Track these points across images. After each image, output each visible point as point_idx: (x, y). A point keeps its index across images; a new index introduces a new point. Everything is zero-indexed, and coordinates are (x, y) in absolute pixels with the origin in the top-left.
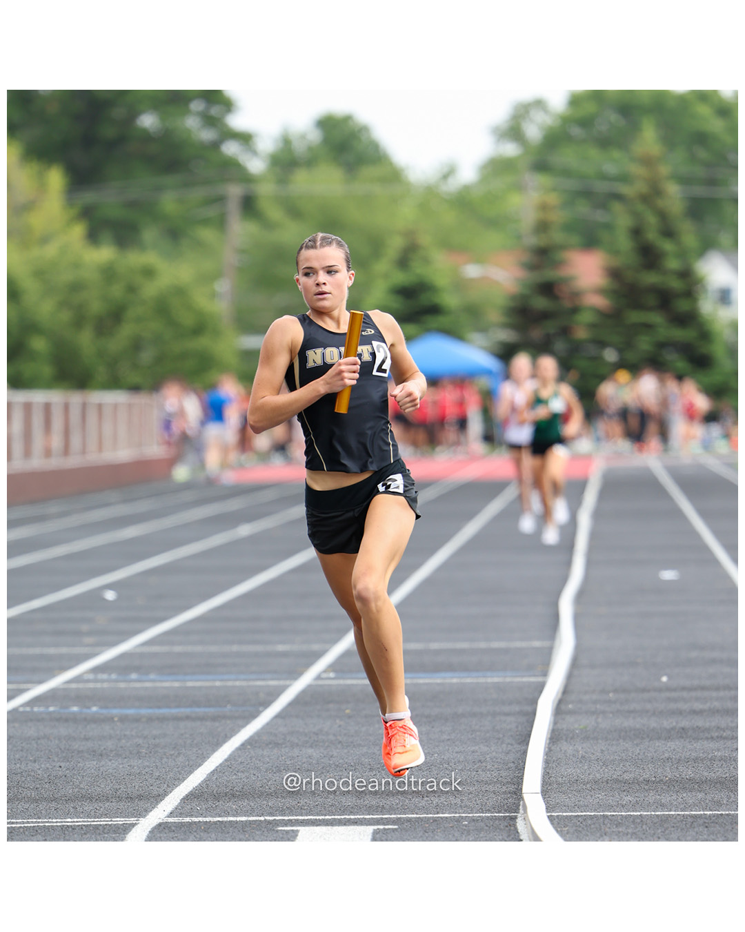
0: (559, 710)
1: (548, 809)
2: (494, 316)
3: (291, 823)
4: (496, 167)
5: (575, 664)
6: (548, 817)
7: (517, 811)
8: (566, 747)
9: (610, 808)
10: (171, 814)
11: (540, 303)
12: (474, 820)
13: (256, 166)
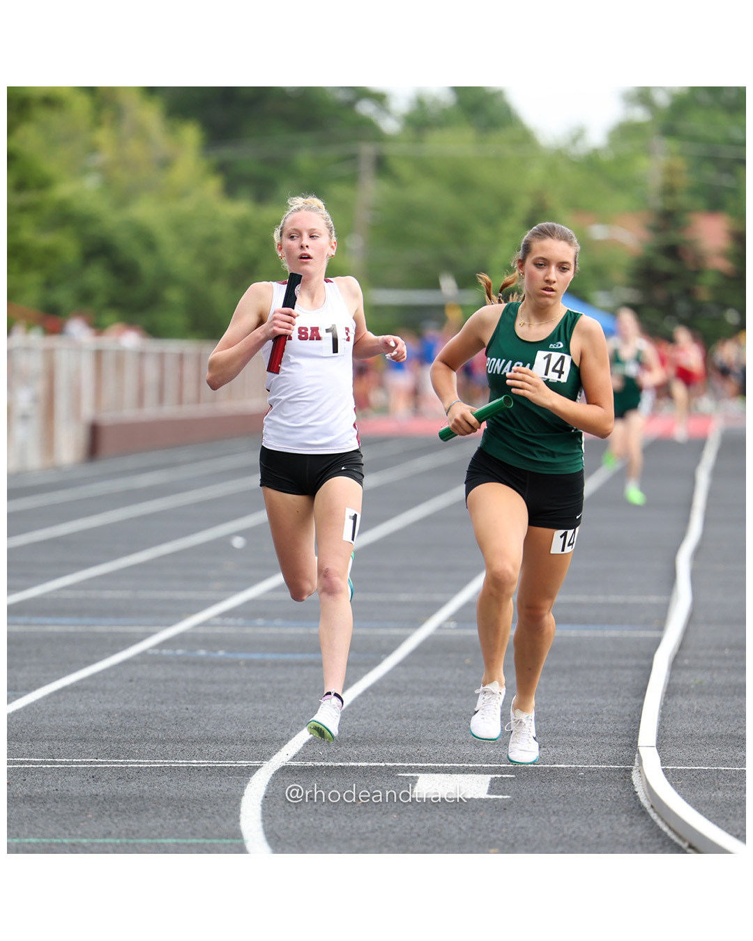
0: (675, 665)
1: (663, 762)
2: (618, 276)
3: (410, 769)
4: (625, 132)
5: (691, 620)
6: (663, 770)
7: (632, 763)
8: (682, 702)
9: (724, 762)
10: (294, 758)
11: (665, 265)
12: (590, 771)
13: (390, 125)
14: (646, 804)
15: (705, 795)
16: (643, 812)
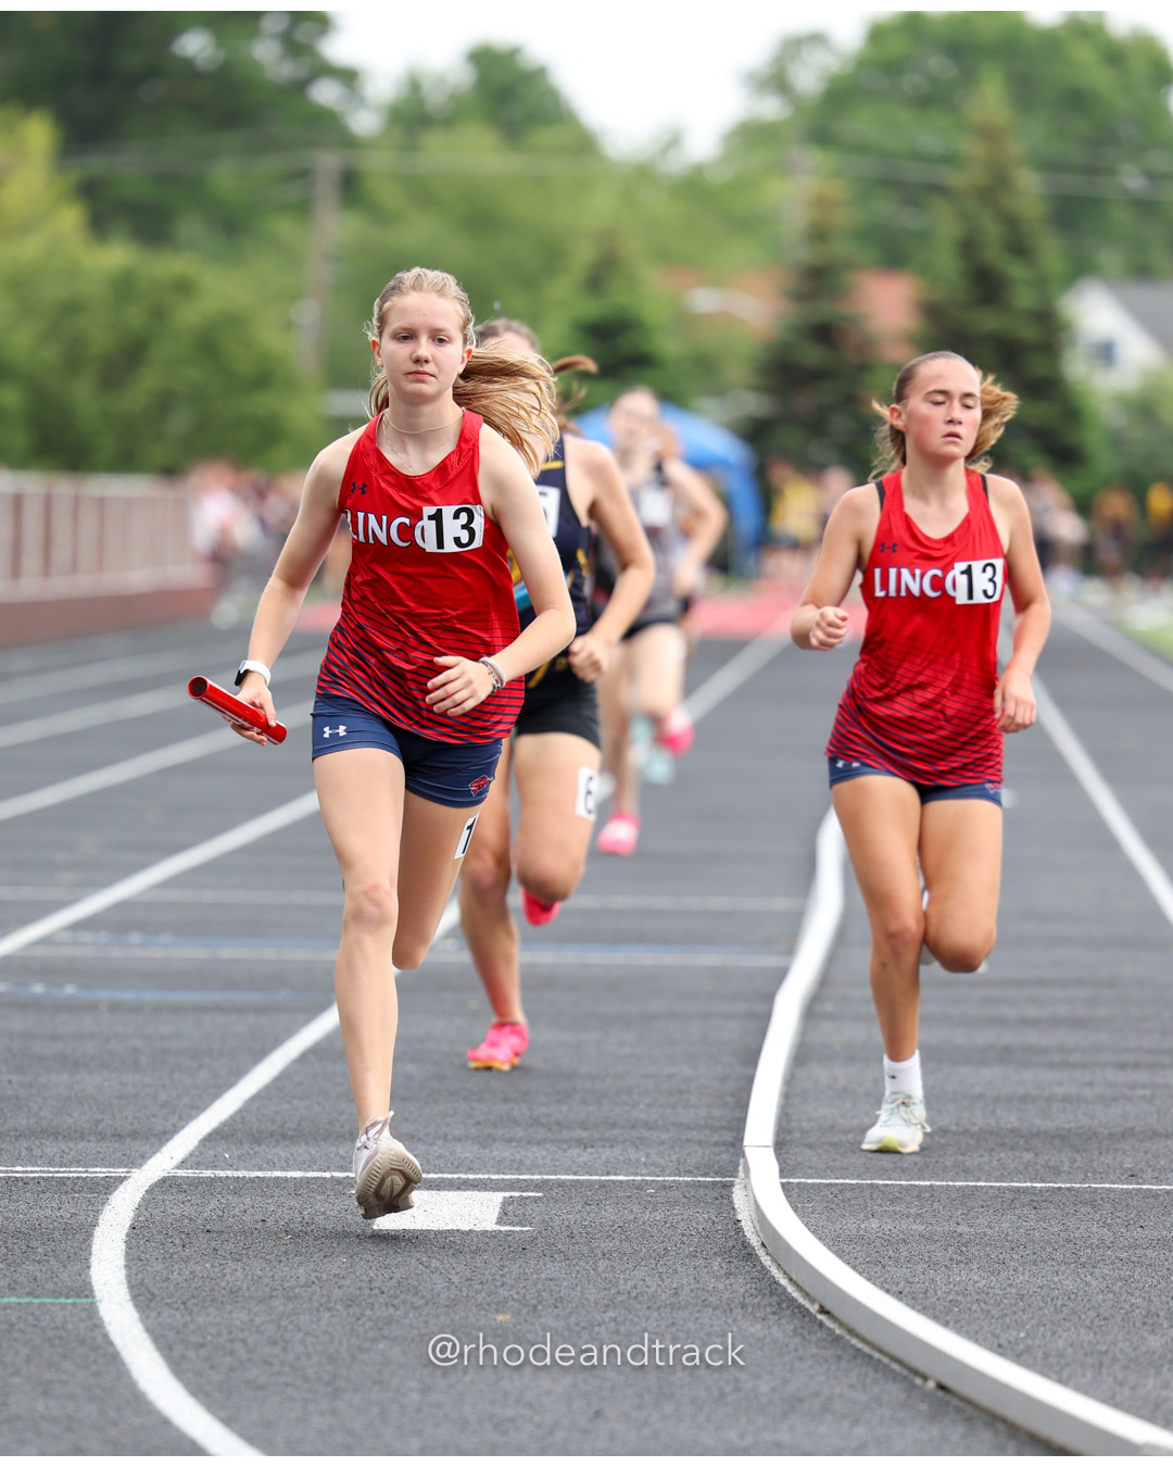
0: (812, 1012)
1: (783, 1173)
2: (738, 372)
4: (750, 136)
5: (840, 938)
6: (783, 1186)
7: (734, 1173)
8: (819, 1073)
9: (883, 1172)
10: (183, 1164)
11: (812, 355)
12: (665, 1187)
13: (365, 122)
14: (754, 1241)
15: (850, 1225)
16: (749, 1255)
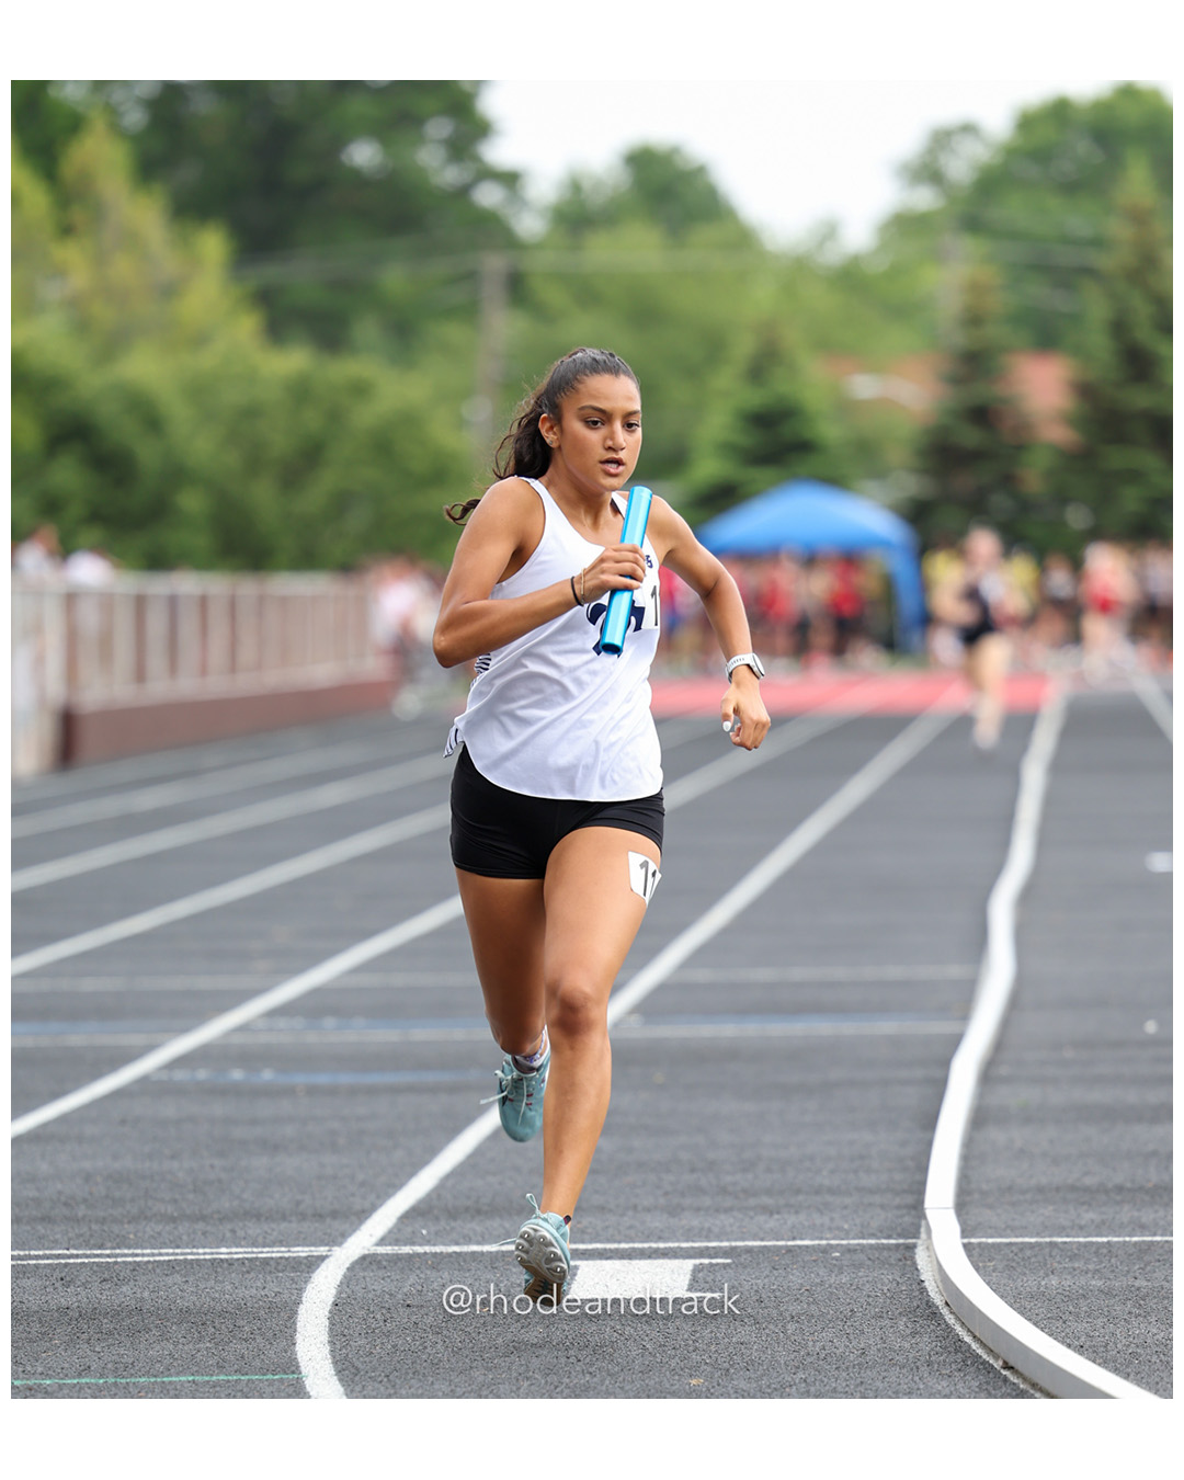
0: (988, 1076)
1: (964, 1234)
2: (898, 454)
4: (903, 225)
5: (1014, 1004)
6: (965, 1246)
7: (916, 1235)
8: (995, 1135)
9: (1061, 1231)
10: (382, 1242)
11: (970, 437)
12: (850, 1250)
13: (530, 225)
14: (938, 1300)
15: (1030, 1283)
16: (934, 1314)
